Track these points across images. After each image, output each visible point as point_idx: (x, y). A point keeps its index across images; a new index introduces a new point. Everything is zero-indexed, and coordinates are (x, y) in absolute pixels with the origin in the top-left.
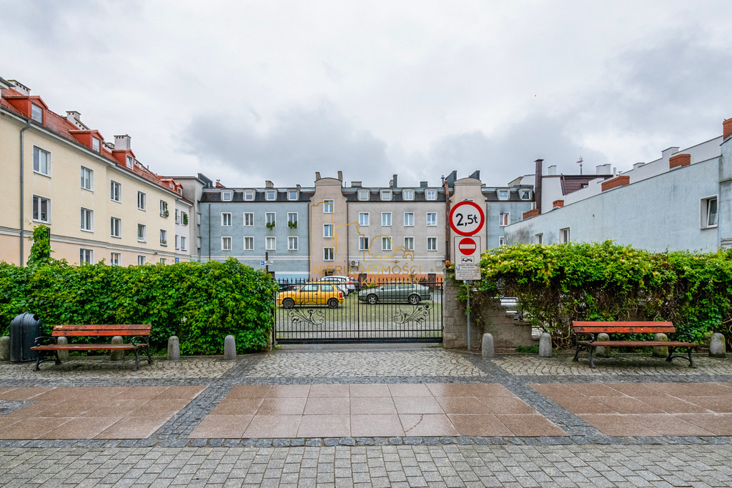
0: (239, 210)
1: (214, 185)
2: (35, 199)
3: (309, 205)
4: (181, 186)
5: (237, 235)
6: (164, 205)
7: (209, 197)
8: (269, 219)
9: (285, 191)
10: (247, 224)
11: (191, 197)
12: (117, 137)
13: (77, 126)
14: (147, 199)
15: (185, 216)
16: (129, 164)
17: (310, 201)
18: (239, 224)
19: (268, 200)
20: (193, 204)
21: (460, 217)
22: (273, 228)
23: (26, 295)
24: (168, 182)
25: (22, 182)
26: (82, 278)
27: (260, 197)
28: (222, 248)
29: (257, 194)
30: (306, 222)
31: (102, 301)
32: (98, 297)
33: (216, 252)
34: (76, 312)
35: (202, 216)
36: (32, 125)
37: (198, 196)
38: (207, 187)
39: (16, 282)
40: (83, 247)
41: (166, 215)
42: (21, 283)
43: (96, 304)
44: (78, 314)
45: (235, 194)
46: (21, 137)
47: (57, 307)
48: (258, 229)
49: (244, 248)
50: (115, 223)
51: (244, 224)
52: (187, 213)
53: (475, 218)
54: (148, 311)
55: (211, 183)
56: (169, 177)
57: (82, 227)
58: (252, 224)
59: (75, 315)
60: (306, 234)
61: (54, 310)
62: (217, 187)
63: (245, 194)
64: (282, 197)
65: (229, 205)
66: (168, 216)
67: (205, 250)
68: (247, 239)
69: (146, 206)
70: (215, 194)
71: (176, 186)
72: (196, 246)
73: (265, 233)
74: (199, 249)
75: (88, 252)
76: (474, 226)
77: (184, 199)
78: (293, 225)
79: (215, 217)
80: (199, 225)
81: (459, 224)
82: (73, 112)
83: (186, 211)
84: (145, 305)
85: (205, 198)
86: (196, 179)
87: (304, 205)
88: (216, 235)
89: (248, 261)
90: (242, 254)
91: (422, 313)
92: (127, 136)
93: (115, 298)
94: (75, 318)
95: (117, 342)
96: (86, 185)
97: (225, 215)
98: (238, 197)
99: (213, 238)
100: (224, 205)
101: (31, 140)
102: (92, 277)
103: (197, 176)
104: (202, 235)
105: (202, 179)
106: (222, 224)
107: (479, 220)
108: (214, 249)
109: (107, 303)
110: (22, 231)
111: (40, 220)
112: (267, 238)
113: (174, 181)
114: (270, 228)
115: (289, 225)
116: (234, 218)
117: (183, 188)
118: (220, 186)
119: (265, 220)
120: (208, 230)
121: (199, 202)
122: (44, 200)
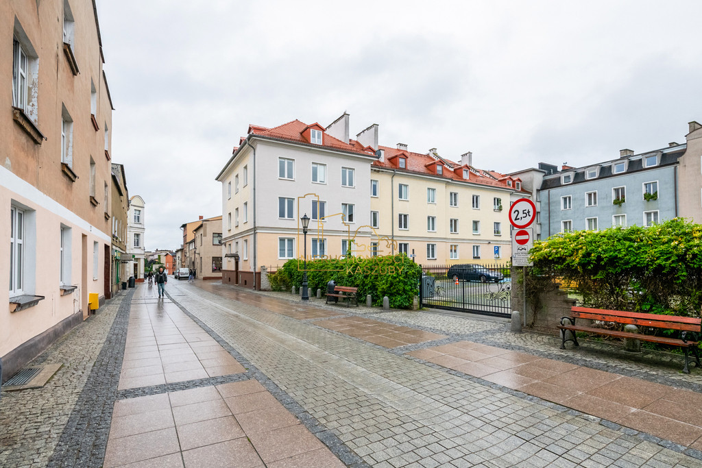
0: (581, 190)
1: (559, 170)
2: (400, 215)
3: (675, 168)
4: (519, 180)
5: (578, 217)
6: (498, 201)
7: (549, 183)
8: (617, 195)
9: (640, 157)
10: (590, 204)
11: (529, 187)
12: (462, 156)
13: (434, 158)
16: (465, 176)
17: (678, 163)
18: (581, 205)
19: (615, 173)
20: (531, 193)
21: (517, 212)
22: (623, 204)
24: (505, 180)
25: (393, 206)
27: (604, 173)
29: (602, 169)
30: (672, 190)
35: (542, 203)
36: (397, 172)
37: (537, 185)
38: (549, 174)
40: (429, 243)
45: (577, 175)
46: (392, 181)
48: (603, 208)
50: (454, 223)
51: (587, 205)
53: (529, 212)
55: (556, 168)
56: (506, 175)
57: (429, 229)
58: (595, 203)
60: (672, 204)
62: (563, 170)
63: (588, 173)
64: (634, 167)
65: (569, 187)
66: (501, 210)
67: (544, 235)
68: (589, 220)
69: (481, 205)
70: (555, 179)
71: (514, 181)
72: (535, 232)
73: (612, 211)
74: (538, 235)
75: (433, 246)
76: (528, 219)
77: (523, 191)
78: (651, 197)
79: (554, 202)
80: (538, 213)
81: (516, 219)
82: (434, 149)
85: (546, 185)
86: (536, 170)
87: (670, 169)
88: (556, 220)
91: (505, 293)
92: (470, 152)
96: (431, 201)
97: (565, 199)
98: (579, 178)
99: (553, 223)
100: (564, 188)
101: (398, 180)
103: (537, 167)
104: (542, 221)
105: (546, 168)
106: (562, 208)
107: (531, 214)
110: (393, 236)
111: (403, 228)
112: (616, 217)
113: (512, 177)
114: (618, 205)
115: (645, 198)
116: (575, 199)
117: (521, 181)
118: (566, 168)
119: (611, 197)
120: (548, 215)
121: (538, 191)
122: (405, 216)
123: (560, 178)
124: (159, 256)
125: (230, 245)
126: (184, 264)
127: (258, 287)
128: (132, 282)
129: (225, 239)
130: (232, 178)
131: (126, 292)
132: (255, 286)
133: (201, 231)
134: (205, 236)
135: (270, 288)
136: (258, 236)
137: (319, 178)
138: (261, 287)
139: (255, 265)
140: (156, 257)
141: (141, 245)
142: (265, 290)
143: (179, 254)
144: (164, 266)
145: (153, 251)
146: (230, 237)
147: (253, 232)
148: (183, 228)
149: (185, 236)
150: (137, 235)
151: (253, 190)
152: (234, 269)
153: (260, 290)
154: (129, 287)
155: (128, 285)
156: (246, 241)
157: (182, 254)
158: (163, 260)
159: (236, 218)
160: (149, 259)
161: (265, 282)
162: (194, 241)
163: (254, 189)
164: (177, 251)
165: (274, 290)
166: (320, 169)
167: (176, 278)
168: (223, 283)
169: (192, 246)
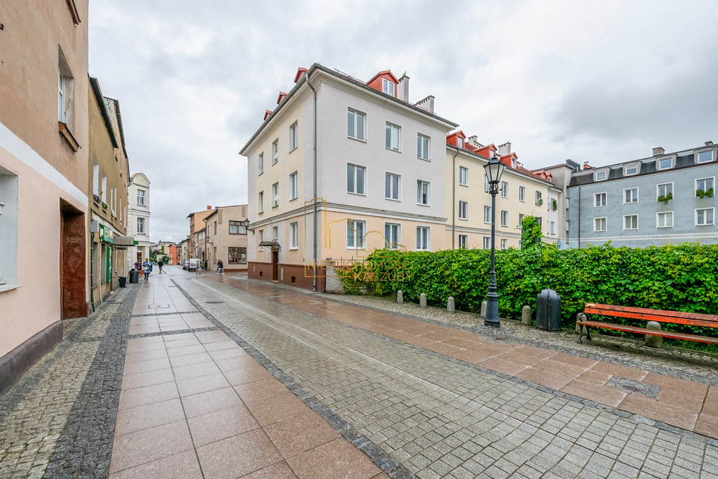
0: (619, 186)
1: (582, 168)
2: (460, 203)
4: (551, 176)
5: (614, 214)
6: (539, 194)
7: (578, 180)
8: (662, 191)
9: (692, 152)
10: (628, 201)
11: (560, 183)
13: (475, 146)
14: (526, 192)
15: (554, 203)
16: (513, 165)
18: (618, 202)
19: (660, 169)
20: (562, 190)
22: (670, 201)
23: (536, 273)
24: (540, 173)
25: (454, 193)
26: (594, 259)
27: (648, 168)
28: (595, 230)
29: (644, 166)
31: (617, 282)
32: (612, 278)
33: (586, 234)
34: (588, 291)
35: (571, 199)
36: (461, 152)
37: (567, 182)
38: (575, 171)
39: (527, 262)
40: (484, 236)
41: (540, 203)
42: (530, 263)
43: (611, 285)
44: (591, 293)
45: (612, 171)
46: (454, 162)
47: (567, 285)
48: (644, 205)
49: (624, 228)
50: (504, 216)
51: (624, 202)
52: (556, 199)
54: (687, 297)
55: (579, 166)
56: (541, 170)
57: (484, 220)
58: (636, 200)
59: (588, 294)
61: (564, 287)
62: (585, 169)
63: (626, 169)
64: (685, 162)
65: (604, 184)
67: (574, 232)
68: (628, 218)
69: (525, 199)
70: (585, 176)
71: (546, 176)
72: (565, 229)
73: (656, 208)
74: (567, 232)
77: (555, 187)
78: (705, 194)
79: (585, 199)
80: (567, 209)
82: (473, 137)
83: (555, 197)
84: (683, 291)
85: (574, 182)
86: (566, 166)
88: (587, 217)
89: (630, 242)
90: (622, 235)
92: (508, 143)
93: (634, 281)
94: (589, 297)
95: (653, 328)
97: (598, 196)
98: (616, 174)
99: (584, 220)
100: (598, 185)
101: (460, 162)
102: (605, 258)
103: (565, 163)
104: (571, 218)
105: (571, 165)
106: (595, 205)
108: (584, 231)
109: (625, 285)
110: (454, 226)
111: (462, 218)
112: (659, 214)
113: (546, 172)
114: (664, 202)
115: (698, 195)
116: (610, 196)
117: (551, 177)
118: (588, 167)
119: (656, 194)
120: (578, 212)
121: (568, 187)
122: (464, 204)
123: (592, 174)
124: (163, 247)
125: (261, 231)
126: (191, 255)
127: (321, 286)
128: (135, 276)
129: (254, 224)
130: (267, 147)
131: (125, 291)
132: (316, 286)
133: (216, 218)
134: (220, 223)
135: (341, 289)
136: (321, 216)
137: (393, 145)
138: (327, 288)
139: (315, 256)
140: (160, 248)
141: (145, 231)
142: (333, 293)
143: (185, 245)
144: (168, 256)
145: (157, 242)
146: (263, 222)
147: (313, 210)
148: (190, 219)
149: (192, 226)
150: (141, 220)
151: (313, 151)
152: (269, 260)
153: (325, 292)
154: (131, 282)
155: (128, 280)
156: (294, 225)
157: (188, 245)
158: (167, 251)
159: (273, 197)
160: (153, 250)
161: (333, 282)
162: (204, 230)
163: (315, 149)
164: (183, 242)
165: (348, 293)
166: (394, 131)
167: (184, 269)
168: (249, 277)
169: (202, 237)
